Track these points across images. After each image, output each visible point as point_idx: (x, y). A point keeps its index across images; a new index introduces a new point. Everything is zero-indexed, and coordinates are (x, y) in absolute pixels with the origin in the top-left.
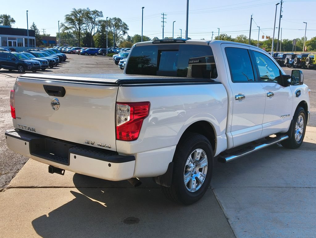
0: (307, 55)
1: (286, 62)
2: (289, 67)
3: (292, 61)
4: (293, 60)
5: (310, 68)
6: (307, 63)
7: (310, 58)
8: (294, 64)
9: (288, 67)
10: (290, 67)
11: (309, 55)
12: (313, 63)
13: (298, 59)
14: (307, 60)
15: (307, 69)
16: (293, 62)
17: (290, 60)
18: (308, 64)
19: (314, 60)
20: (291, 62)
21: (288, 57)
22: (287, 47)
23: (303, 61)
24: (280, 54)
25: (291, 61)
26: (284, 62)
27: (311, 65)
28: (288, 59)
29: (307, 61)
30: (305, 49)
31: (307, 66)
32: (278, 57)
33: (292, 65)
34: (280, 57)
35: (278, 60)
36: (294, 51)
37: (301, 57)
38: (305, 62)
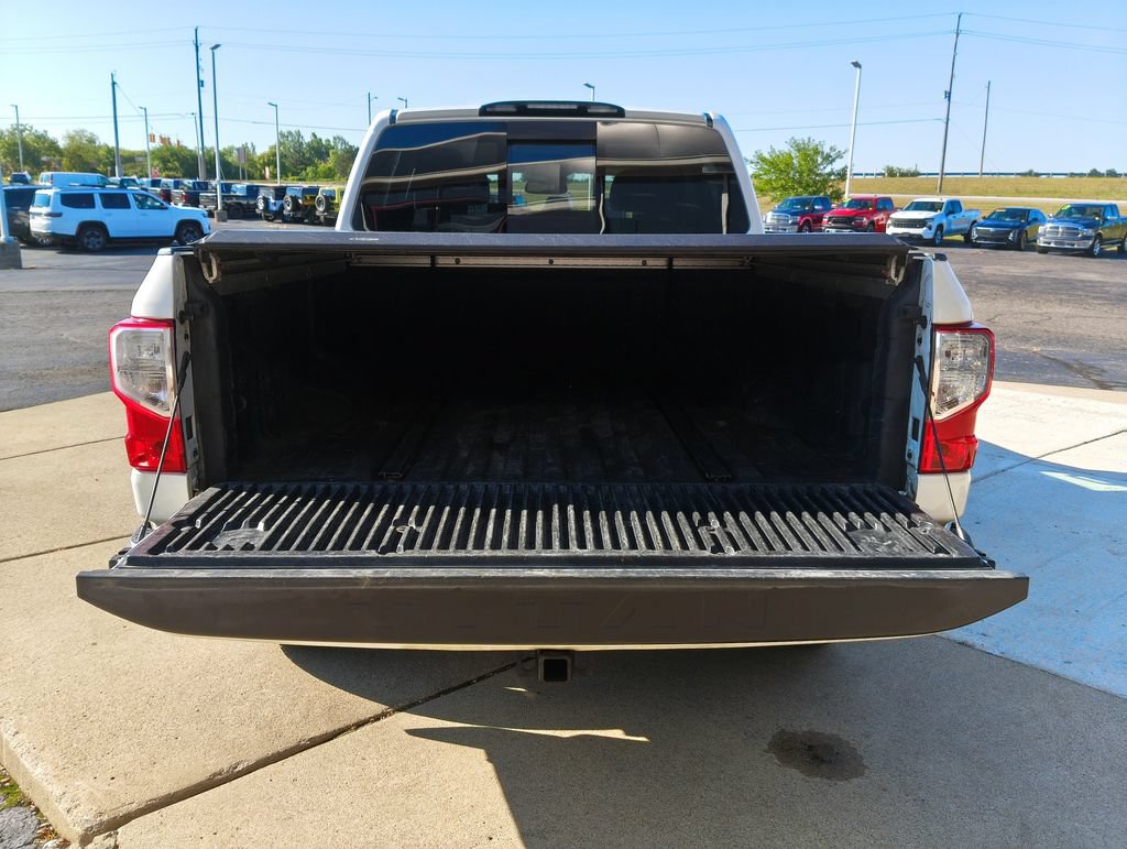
0: (315, 191)
1: (261, 208)
2: (269, 220)
3: (278, 205)
4: (279, 203)
6: (321, 209)
7: (325, 197)
8: (285, 212)
9: (267, 219)
10: (272, 221)
11: (321, 189)
12: (333, 209)
13: (294, 199)
14: (320, 202)
15: (320, 224)
16: (282, 207)
17: (273, 201)
18: (323, 212)
19: (336, 201)
20: (274, 208)
21: (262, 194)
23: (305, 203)
24: (238, 186)
25: (275, 204)
26: (256, 206)
27: (329, 214)
28: (266, 200)
29: (319, 206)
30: (267, 174)
31: (319, 217)
32: (232, 194)
33: (278, 216)
34: (238, 194)
35: (235, 200)
36: (244, 178)
37: (299, 195)
38: (314, 208)
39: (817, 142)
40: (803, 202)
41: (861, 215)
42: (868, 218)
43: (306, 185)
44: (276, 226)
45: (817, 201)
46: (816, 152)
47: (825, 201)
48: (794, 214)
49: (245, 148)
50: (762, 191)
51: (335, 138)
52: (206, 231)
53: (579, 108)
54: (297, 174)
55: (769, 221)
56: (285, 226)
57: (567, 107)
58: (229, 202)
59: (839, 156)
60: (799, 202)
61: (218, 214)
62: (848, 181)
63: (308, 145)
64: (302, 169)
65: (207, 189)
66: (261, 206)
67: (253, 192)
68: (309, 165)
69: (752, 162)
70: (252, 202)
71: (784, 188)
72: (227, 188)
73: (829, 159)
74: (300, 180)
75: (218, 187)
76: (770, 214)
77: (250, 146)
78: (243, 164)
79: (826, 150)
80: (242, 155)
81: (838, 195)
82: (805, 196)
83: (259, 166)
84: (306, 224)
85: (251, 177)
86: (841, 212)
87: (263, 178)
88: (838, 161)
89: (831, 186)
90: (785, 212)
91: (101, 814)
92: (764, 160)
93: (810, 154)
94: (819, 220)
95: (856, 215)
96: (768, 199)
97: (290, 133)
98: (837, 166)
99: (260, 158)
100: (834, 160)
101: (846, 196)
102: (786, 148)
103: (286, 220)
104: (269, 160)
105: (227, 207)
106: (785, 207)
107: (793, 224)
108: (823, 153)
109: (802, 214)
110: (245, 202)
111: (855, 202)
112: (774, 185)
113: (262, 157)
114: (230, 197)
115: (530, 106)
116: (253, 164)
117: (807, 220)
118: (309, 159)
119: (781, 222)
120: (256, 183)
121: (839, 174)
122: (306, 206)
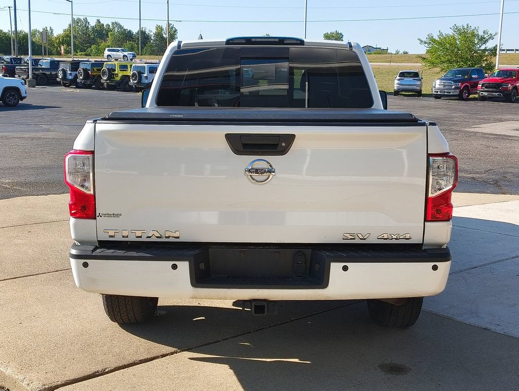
0: (101, 64)
1: (60, 77)
3: (73, 75)
4: (74, 73)
5: (110, 88)
6: (105, 78)
7: (108, 69)
8: (78, 81)
9: (65, 85)
10: (68, 86)
11: (105, 63)
12: (114, 78)
13: (85, 70)
14: (104, 73)
15: (104, 89)
16: (76, 77)
17: (69, 72)
18: (107, 80)
19: (116, 72)
20: (70, 77)
21: (62, 66)
22: (23, 46)
23: (93, 74)
24: (44, 61)
26: (57, 76)
27: (112, 81)
28: (64, 72)
29: (103, 75)
30: (62, 52)
31: (103, 84)
32: (39, 67)
33: (73, 83)
34: (43, 67)
35: (41, 71)
36: (45, 54)
37: (89, 68)
38: (100, 77)
39: (473, 28)
40: (463, 73)
41: (507, 82)
42: (512, 85)
43: (93, 60)
44: (72, 90)
45: (473, 72)
46: (474, 35)
47: (480, 72)
48: (455, 81)
49: (45, 30)
50: (433, 63)
51: (113, 23)
52: (23, 95)
53: (279, 40)
54: (84, 51)
55: (437, 86)
56: (78, 90)
57: (273, 40)
58: (37, 73)
59: (491, 37)
60: (460, 72)
61: (29, 81)
62: (497, 56)
63: (93, 28)
64: (88, 47)
65: (20, 63)
66: (60, 75)
67: (55, 65)
68: (94, 44)
69: (426, 43)
70: (54, 73)
71: (450, 61)
72: (36, 62)
73: (483, 40)
74: (86, 55)
75: (30, 62)
76: (438, 82)
77: (49, 29)
78: (44, 43)
79: (481, 33)
80: (44, 37)
81: (491, 67)
82: (465, 67)
83: (56, 45)
84: (93, 89)
85: (50, 54)
86: (492, 80)
87: (59, 54)
88: (490, 41)
89: (486, 60)
90: (449, 80)
91: (44, 385)
92: (434, 41)
93: (468, 36)
94: (476, 85)
95: (503, 82)
96: (438, 69)
97: (79, 19)
98: (490, 45)
99: (56, 39)
100: (487, 41)
101: (496, 68)
102: (451, 32)
103: (78, 86)
104: (63, 40)
105: (35, 76)
106: (450, 76)
107: (456, 88)
108: (478, 35)
109: (462, 81)
110: (48, 73)
111: (503, 73)
112: (443, 59)
113: (58, 38)
114: (38, 69)
115: (253, 40)
116: (51, 43)
117: (467, 86)
118: (93, 39)
119: (447, 87)
120: (57, 59)
121: (491, 50)
122: (94, 76)
